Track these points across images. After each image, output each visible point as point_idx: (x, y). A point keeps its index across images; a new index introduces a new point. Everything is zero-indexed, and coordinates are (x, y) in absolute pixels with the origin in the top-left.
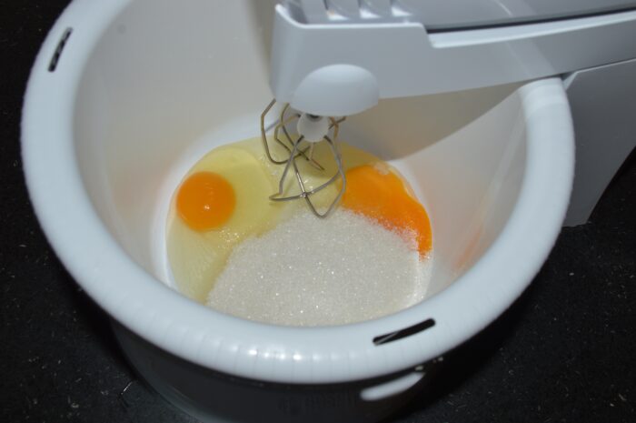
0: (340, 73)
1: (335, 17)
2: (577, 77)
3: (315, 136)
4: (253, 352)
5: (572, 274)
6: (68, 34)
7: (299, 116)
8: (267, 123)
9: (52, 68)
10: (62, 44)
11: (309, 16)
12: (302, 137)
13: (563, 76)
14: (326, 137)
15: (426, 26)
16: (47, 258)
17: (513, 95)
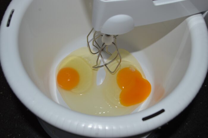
0: (120, 18)
3: (109, 43)
4: (90, 126)
5: (206, 86)
6: (13, 12)
7: (102, 36)
8: (89, 39)
9: (8, 25)
10: (11, 16)
12: (104, 43)
13: (202, 13)
14: (113, 43)
16: (11, 97)
17: (184, 21)
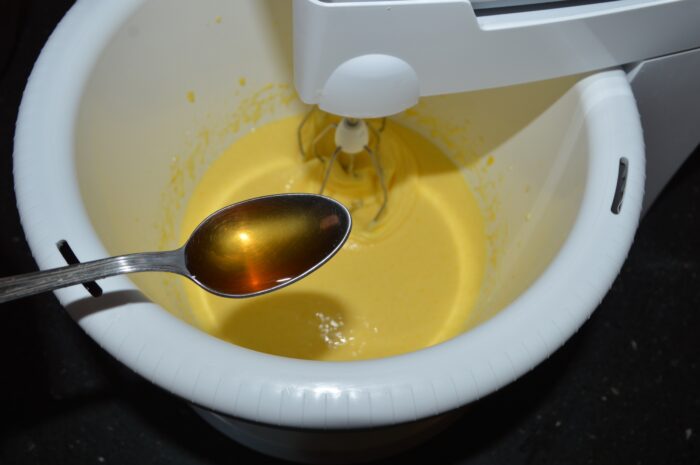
2: (643, 68)
13: (626, 68)
15: (473, 4)
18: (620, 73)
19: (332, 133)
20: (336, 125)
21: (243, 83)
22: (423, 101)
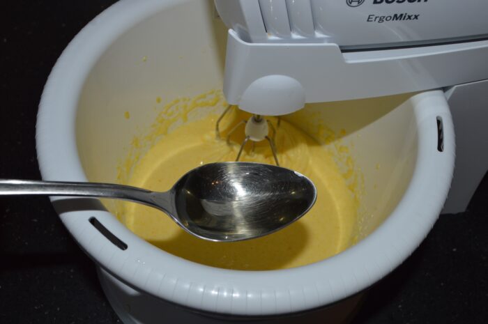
1: (272, 38)
2: (455, 90)
3: (258, 137)
11: (252, 37)
13: (445, 89)
15: (340, 47)
18: (440, 92)
19: (243, 127)
20: (246, 122)
21: (159, 101)
22: (307, 105)
